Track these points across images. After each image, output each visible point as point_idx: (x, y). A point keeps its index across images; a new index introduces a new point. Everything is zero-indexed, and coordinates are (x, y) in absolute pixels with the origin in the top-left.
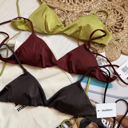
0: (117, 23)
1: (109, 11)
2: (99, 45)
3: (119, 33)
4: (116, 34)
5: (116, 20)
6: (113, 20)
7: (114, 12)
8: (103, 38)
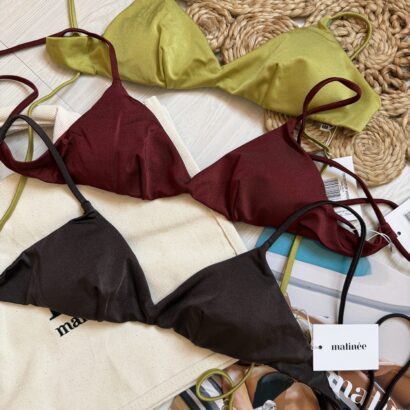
0: (397, 61)
1: (373, 17)
2: (332, 130)
3: (403, 94)
4: (394, 96)
5: (395, 49)
6: (385, 47)
7: (391, 22)
8: (348, 107)
